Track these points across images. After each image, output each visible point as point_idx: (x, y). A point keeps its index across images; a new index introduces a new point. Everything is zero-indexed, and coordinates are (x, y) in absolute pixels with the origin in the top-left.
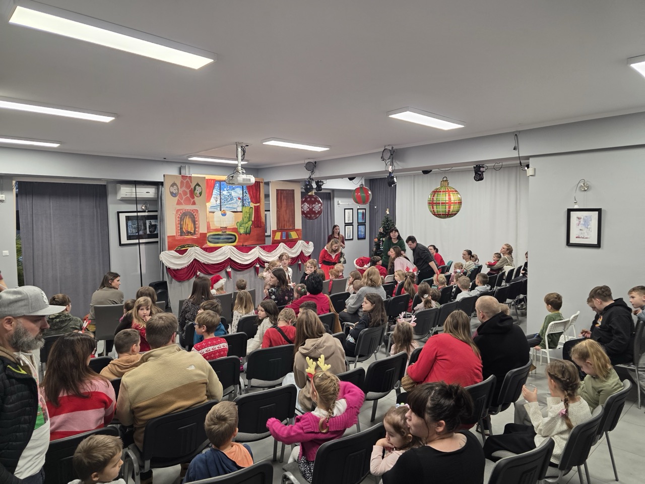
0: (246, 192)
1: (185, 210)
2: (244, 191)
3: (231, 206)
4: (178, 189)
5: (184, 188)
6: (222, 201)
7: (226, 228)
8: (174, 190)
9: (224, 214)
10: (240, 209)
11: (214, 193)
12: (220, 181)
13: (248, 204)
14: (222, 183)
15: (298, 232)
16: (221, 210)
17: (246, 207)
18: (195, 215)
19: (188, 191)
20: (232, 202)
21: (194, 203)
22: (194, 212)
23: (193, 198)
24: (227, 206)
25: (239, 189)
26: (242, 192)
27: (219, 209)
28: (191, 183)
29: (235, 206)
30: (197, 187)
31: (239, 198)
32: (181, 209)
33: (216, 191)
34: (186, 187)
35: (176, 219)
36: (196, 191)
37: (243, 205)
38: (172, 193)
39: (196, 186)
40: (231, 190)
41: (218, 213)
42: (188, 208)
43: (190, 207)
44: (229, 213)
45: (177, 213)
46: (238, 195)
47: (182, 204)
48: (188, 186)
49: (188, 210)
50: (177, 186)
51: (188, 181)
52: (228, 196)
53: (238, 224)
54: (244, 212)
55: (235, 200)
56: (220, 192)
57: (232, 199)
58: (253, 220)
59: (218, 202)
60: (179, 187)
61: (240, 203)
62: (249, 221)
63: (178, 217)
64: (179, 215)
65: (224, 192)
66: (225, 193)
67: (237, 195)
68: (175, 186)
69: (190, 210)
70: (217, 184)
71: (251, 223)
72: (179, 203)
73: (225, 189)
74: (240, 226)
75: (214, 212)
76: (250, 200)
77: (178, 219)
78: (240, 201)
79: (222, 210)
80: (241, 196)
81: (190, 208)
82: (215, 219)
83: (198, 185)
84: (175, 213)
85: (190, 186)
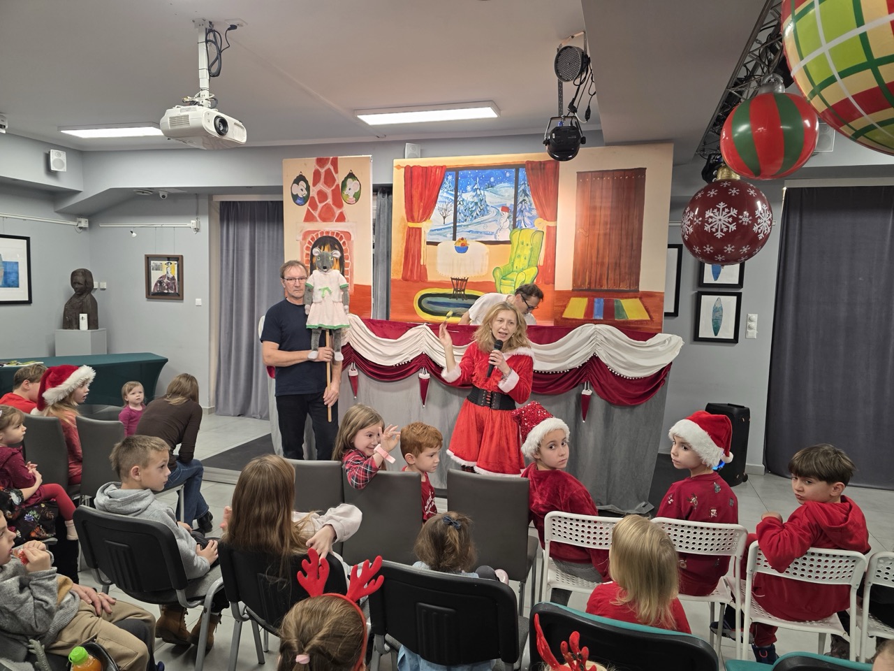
0: (524, 191)
1: (322, 233)
2: (521, 189)
3: (480, 228)
4: (308, 189)
5: (321, 186)
6: (460, 217)
7: (465, 280)
8: (300, 190)
9: (463, 249)
10: (504, 236)
11: (440, 198)
12: (456, 170)
13: (527, 221)
14: (461, 173)
15: (648, 301)
16: (454, 239)
17: (521, 229)
18: (344, 243)
19: (329, 191)
20: (485, 217)
21: (342, 218)
22: (341, 238)
23: (340, 206)
24: (470, 228)
25: (506, 184)
26: (512, 191)
27: (450, 235)
28: (336, 172)
29: (492, 227)
30: (350, 180)
31: (505, 209)
32: (314, 232)
33: (445, 195)
34: (326, 183)
35: (302, 252)
36: (346, 192)
37: (514, 226)
38: (295, 197)
39: (346, 179)
40: (485, 189)
41: (448, 245)
42: (327, 229)
43: (332, 227)
44: (472, 245)
45: (304, 238)
46: (503, 202)
47: (317, 221)
48: (330, 179)
49: (328, 232)
50: (306, 182)
51: (329, 169)
52: (476, 204)
53: (498, 274)
54: (515, 242)
55: (493, 213)
56: (456, 197)
57: (484, 212)
58: (541, 263)
59: (450, 219)
60: (311, 183)
61: (505, 219)
62: (529, 266)
63: (307, 248)
64: (309, 243)
65: (464, 196)
66: (467, 197)
67: (499, 200)
68: (302, 183)
69: (333, 233)
70: (450, 177)
71: (534, 271)
72: (309, 218)
73: (469, 188)
74: (504, 278)
75: (436, 244)
76: (534, 212)
77: (306, 252)
78: (506, 214)
79: (458, 238)
80: (510, 203)
81: (333, 229)
82: (439, 260)
83: (351, 176)
84: (300, 238)
85: (334, 180)
